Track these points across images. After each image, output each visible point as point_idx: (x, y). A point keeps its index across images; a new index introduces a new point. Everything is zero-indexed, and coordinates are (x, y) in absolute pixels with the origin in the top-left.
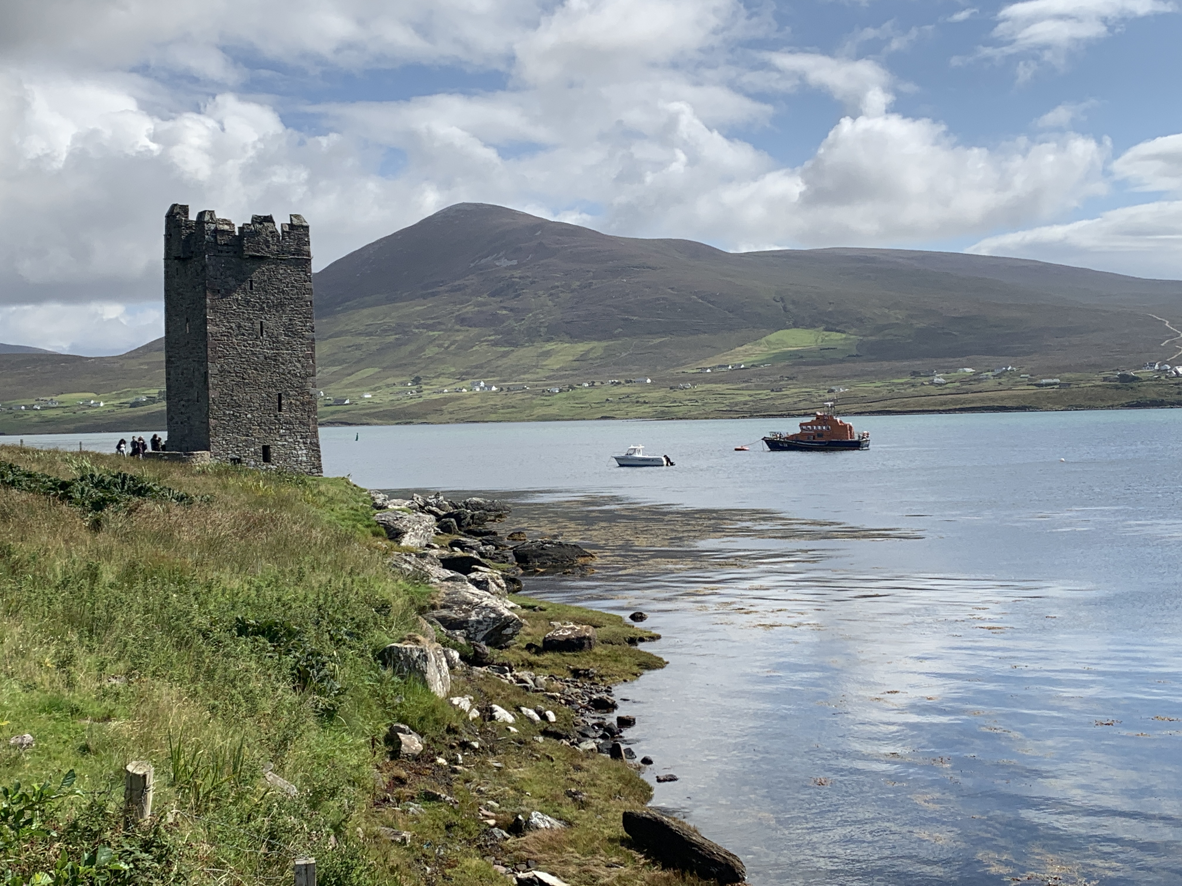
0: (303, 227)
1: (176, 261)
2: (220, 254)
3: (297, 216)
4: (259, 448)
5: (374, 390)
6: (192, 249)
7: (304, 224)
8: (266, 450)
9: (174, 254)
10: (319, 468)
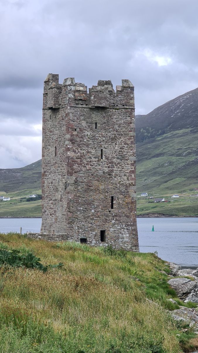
0: (129, 87)
1: (50, 111)
2: (77, 106)
3: (126, 81)
4: (98, 232)
5: (181, 192)
6: (60, 103)
7: (131, 86)
8: (103, 233)
9: (49, 105)
10: (137, 246)
